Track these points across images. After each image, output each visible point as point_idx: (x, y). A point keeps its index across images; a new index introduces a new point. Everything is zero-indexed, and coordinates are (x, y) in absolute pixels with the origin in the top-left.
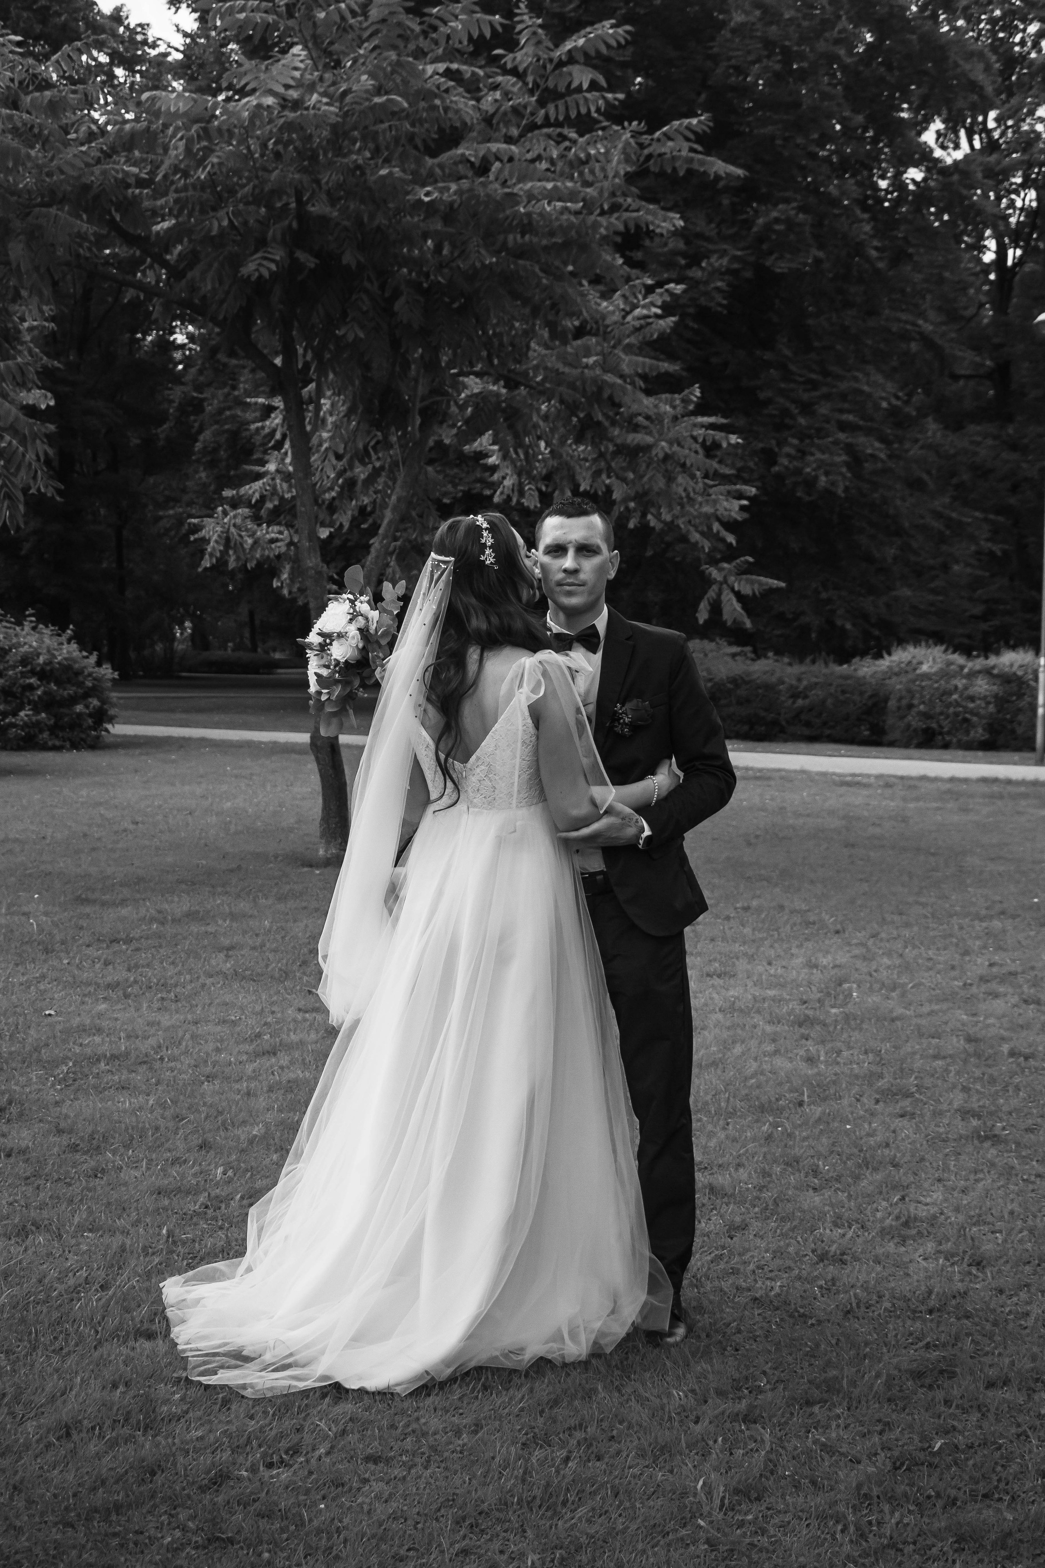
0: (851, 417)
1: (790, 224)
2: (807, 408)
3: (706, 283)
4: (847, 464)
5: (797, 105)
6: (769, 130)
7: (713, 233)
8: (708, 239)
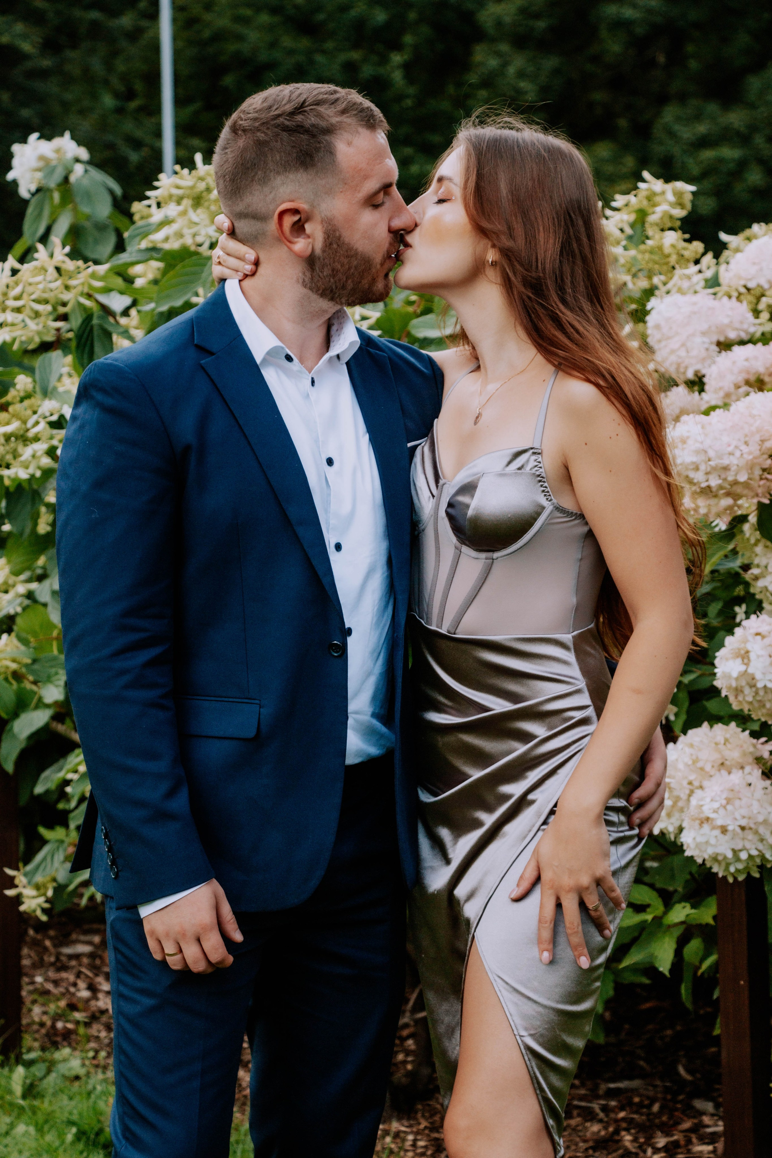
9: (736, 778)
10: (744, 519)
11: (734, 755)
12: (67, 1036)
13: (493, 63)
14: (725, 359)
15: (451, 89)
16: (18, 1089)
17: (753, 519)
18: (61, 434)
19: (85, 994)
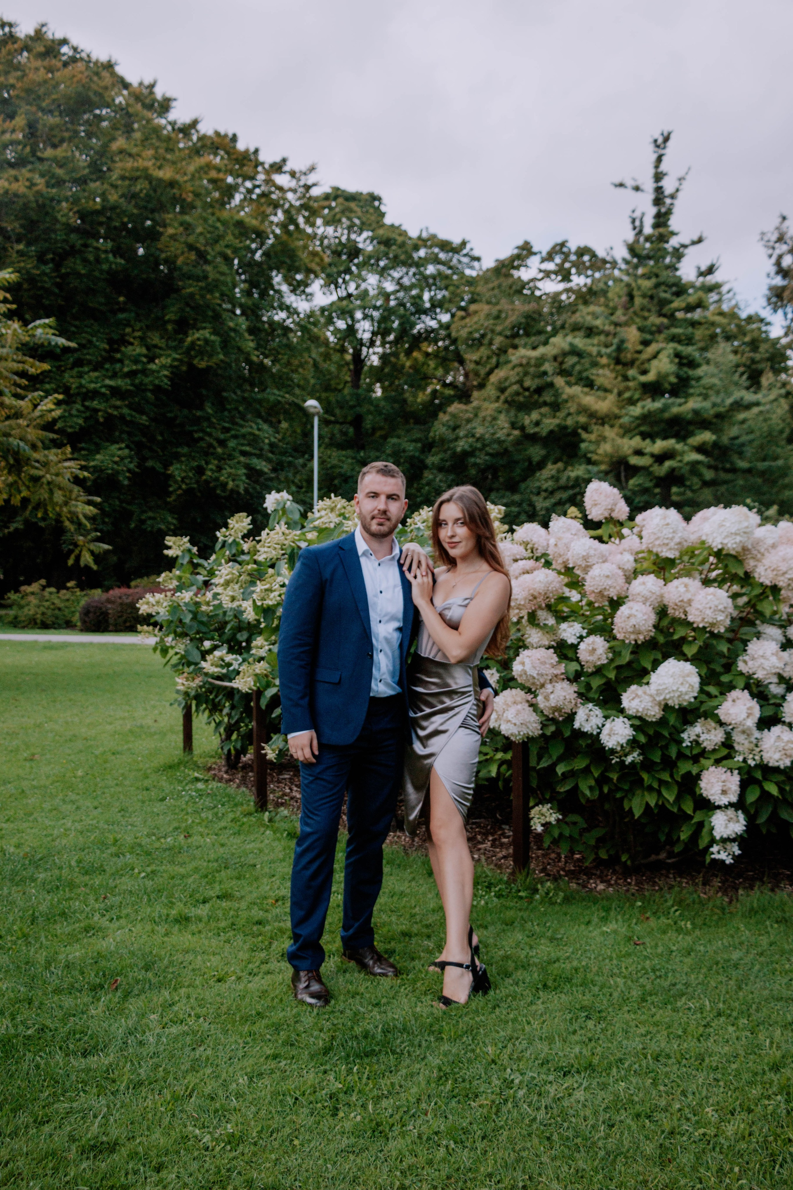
0: (247, 449)
1: (206, 341)
2: (222, 443)
3: (158, 372)
4: (245, 474)
5: (206, 277)
6: (191, 290)
7: (163, 346)
8: (160, 348)
9: (519, 707)
10: (522, 617)
11: (519, 699)
12: (282, 804)
13: (431, 477)
14: (515, 565)
15: (415, 485)
16: (266, 819)
17: (526, 618)
18: (284, 589)
19: (288, 791)
